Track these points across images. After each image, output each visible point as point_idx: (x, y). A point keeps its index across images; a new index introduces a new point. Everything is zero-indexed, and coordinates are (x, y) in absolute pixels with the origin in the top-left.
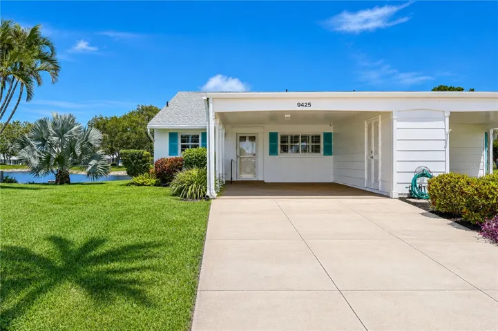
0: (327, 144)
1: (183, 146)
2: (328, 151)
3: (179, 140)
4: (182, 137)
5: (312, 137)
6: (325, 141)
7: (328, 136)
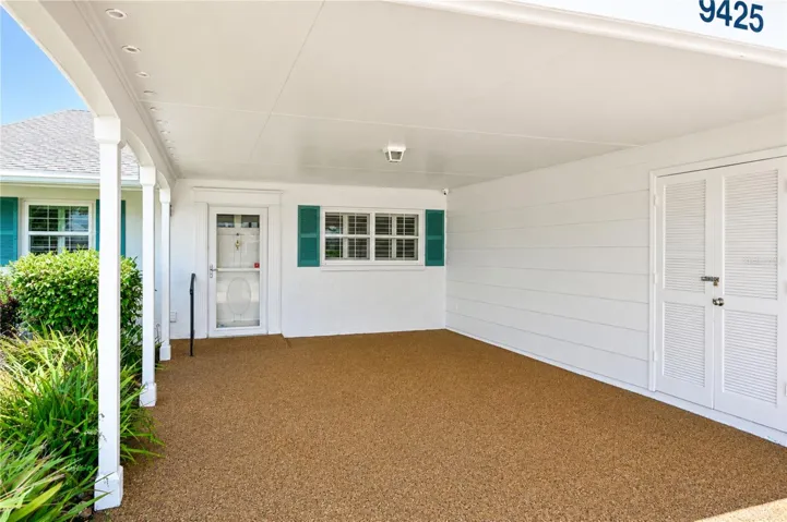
0: (432, 238)
1: (35, 241)
2: (435, 256)
3: (25, 219)
4: (33, 209)
5: (400, 220)
6: (429, 231)
7: (435, 219)
